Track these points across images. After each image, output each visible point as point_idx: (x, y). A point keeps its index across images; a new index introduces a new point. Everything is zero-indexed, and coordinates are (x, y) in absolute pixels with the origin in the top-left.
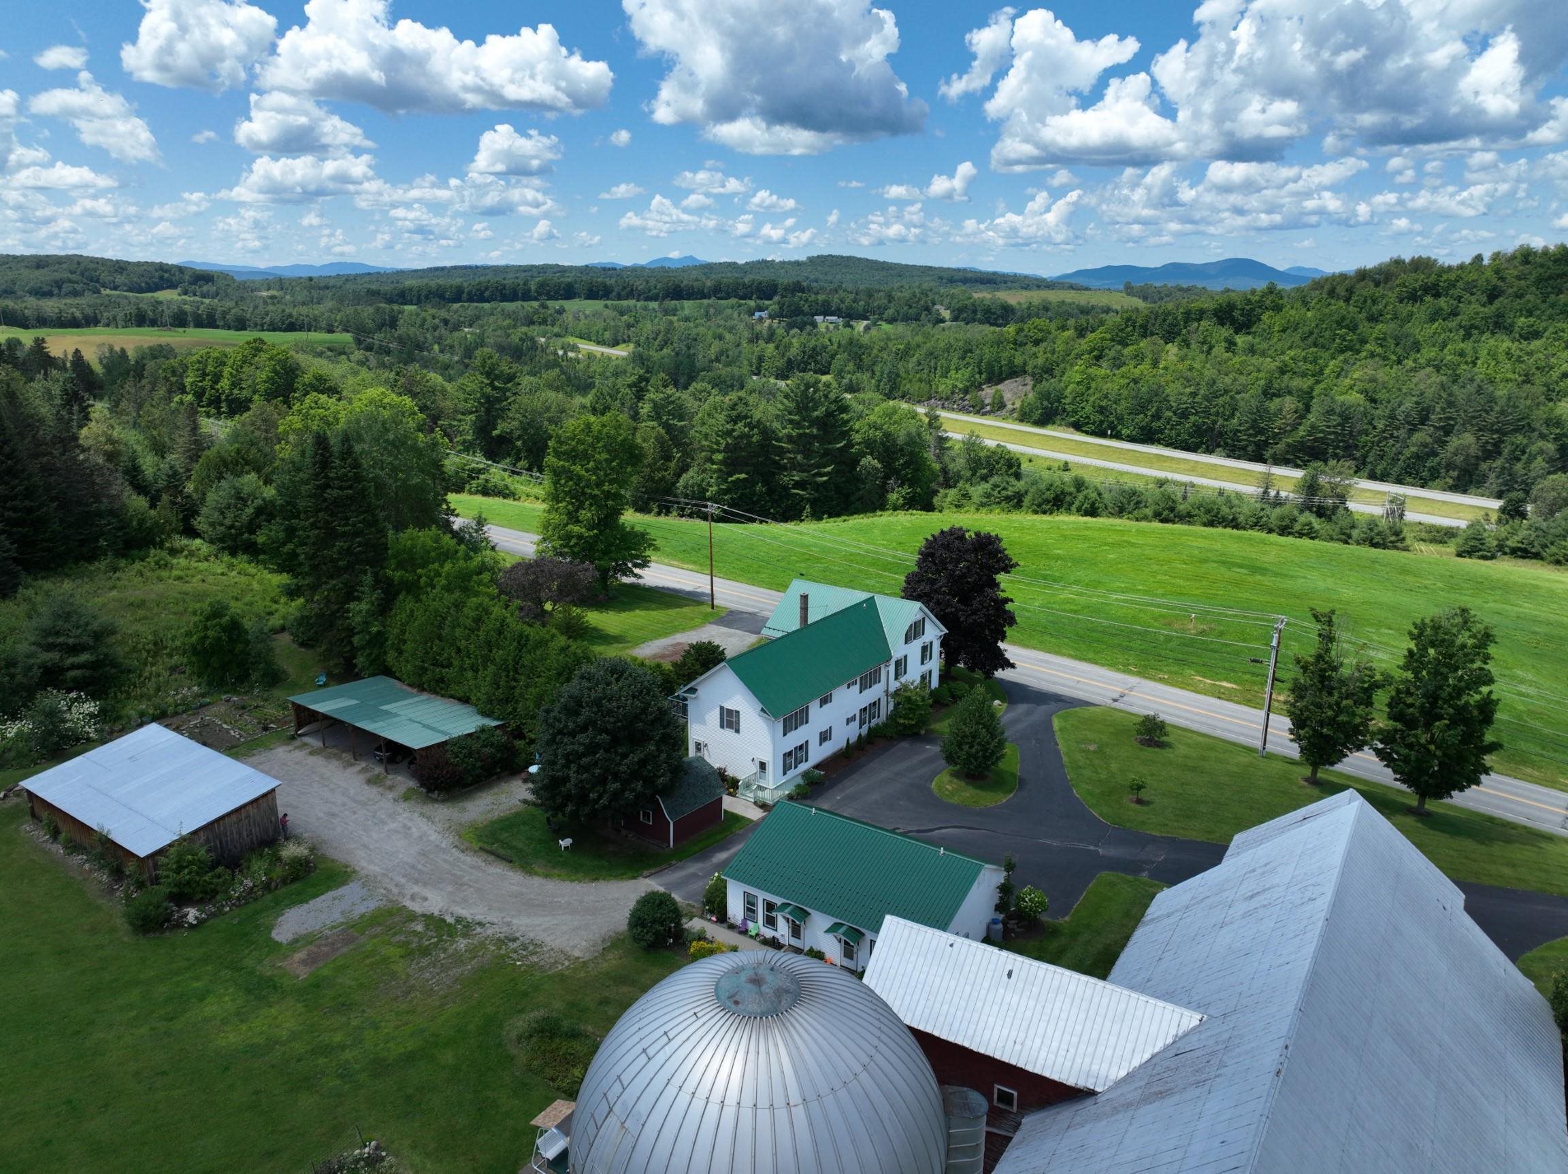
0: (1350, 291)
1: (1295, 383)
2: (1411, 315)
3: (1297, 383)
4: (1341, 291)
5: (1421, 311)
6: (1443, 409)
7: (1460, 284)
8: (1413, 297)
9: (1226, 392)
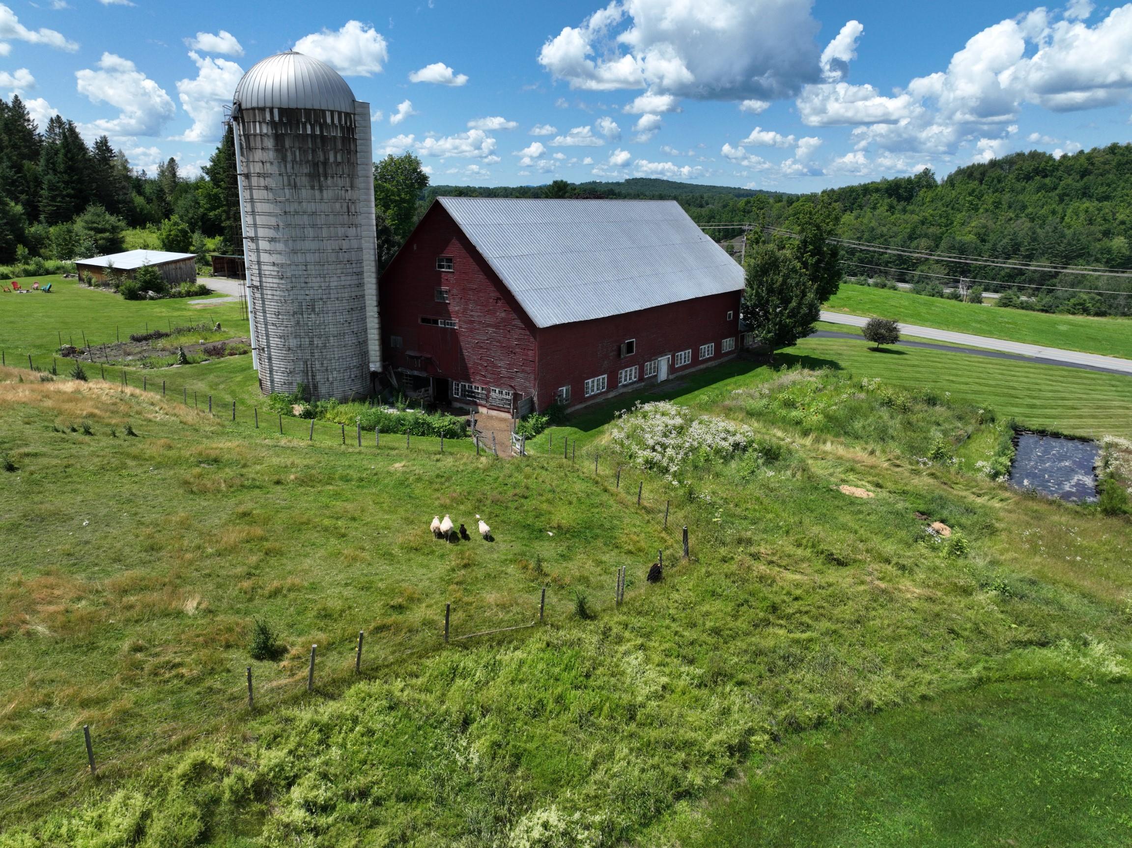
0: (983, 174)
1: (931, 230)
2: (1024, 189)
3: (932, 230)
4: (977, 174)
5: (1031, 186)
6: (1029, 244)
7: (1062, 168)
8: (1028, 178)
9: (882, 236)
